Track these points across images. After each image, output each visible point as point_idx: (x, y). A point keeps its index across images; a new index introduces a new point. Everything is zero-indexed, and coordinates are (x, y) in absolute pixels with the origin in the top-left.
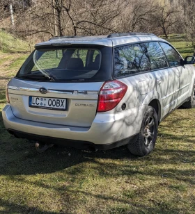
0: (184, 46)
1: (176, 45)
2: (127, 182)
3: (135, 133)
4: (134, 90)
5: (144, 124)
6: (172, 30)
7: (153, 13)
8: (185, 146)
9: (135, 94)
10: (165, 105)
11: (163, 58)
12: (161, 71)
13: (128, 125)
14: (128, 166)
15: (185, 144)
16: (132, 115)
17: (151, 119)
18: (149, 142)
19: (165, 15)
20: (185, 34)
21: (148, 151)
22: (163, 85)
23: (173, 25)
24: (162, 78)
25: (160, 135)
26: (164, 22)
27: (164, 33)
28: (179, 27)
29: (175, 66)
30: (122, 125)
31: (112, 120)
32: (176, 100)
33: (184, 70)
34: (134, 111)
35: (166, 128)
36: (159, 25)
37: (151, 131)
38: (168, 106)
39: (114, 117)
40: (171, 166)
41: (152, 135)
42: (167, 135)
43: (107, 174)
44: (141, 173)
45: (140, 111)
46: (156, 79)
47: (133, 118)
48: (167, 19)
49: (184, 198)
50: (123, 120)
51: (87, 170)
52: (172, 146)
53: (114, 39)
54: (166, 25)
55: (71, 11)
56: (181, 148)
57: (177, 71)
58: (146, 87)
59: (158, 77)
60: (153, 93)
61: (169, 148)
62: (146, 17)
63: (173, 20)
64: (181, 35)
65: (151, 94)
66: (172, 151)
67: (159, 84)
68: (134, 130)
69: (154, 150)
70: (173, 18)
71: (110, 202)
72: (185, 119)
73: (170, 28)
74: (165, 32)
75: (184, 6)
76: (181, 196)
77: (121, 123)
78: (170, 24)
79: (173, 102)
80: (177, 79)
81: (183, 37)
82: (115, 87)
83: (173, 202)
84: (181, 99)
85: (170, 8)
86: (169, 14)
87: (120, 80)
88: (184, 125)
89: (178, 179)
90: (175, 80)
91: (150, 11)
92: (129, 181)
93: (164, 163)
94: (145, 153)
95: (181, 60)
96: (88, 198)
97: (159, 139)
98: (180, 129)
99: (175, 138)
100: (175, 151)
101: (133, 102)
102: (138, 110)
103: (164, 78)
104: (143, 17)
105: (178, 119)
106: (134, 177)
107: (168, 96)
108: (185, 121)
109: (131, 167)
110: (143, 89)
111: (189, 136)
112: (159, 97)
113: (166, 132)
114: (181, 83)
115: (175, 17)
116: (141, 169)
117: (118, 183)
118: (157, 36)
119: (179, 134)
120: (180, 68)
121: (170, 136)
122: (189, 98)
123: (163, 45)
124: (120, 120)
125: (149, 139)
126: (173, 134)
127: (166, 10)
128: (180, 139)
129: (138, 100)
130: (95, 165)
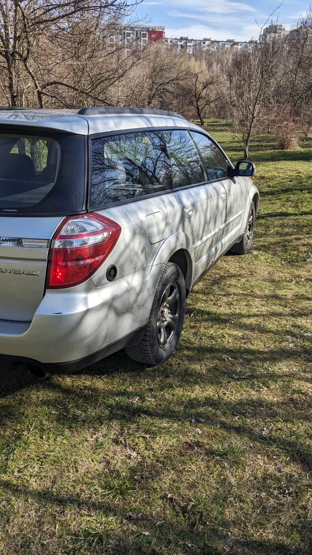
0: (229, 139)
1: (217, 137)
2: (116, 442)
3: (136, 326)
4: (134, 234)
5: (158, 301)
6: (210, 113)
7: (181, 83)
8: (235, 338)
9: (137, 244)
10: (198, 258)
11: (197, 162)
12: (193, 191)
13: (119, 314)
14: (124, 393)
15: (236, 333)
16: (128, 291)
17: (172, 289)
18: (169, 334)
19: (200, 87)
20: (230, 121)
21: (164, 354)
22: (197, 220)
23: (212, 105)
24: (194, 205)
25: (190, 312)
26: (198, 98)
27: (198, 117)
28: (222, 108)
29: (218, 178)
30: (107, 316)
31: (80, 309)
32: (219, 245)
33: (233, 186)
34: (135, 280)
35: (200, 296)
36: (191, 103)
37: (173, 312)
38: (204, 258)
39: (86, 299)
40: (210, 392)
41: (173, 319)
42: (202, 312)
43: (75, 418)
44: (148, 413)
45: (149, 279)
46: (183, 207)
47: (132, 298)
48: (204, 93)
49: (239, 486)
50: (109, 305)
51: (29, 411)
52: (211, 337)
53: (93, 119)
54: (201, 103)
55: (30, 61)
56: (229, 343)
57: (222, 190)
58: (162, 225)
59: (187, 202)
60: (177, 238)
61: (206, 342)
62: (170, 88)
63: (213, 96)
64: (224, 122)
65: (172, 240)
66: (211, 350)
67: (190, 218)
68: (134, 320)
69: (178, 348)
70: (212, 93)
71: (69, 514)
72: (234, 276)
73: (207, 108)
74: (199, 115)
75: (230, 76)
76: (233, 480)
77: (103, 313)
78: (208, 102)
79: (213, 249)
80: (221, 204)
81: (226, 125)
82: (90, 229)
83: (215, 499)
84: (227, 240)
85: (208, 77)
86: (206, 86)
87: (103, 213)
88: (232, 290)
89: (224, 426)
90: (217, 207)
91: (177, 79)
92: (121, 439)
93: (196, 383)
94: (159, 360)
95: (230, 167)
96: (18, 504)
97: (187, 322)
98: (225, 299)
99: (217, 319)
100: (218, 351)
101: (131, 261)
102: (144, 277)
103: (198, 205)
104: (167, 87)
105: (222, 278)
106: (134, 426)
107: (205, 238)
108: (233, 281)
109: (129, 395)
110: (155, 230)
111: (241, 316)
112: (188, 244)
113: (200, 306)
114: (228, 213)
115: (215, 92)
116: (150, 402)
117: (98, 445)
118: (188, 120)
119: (224, 310)
120: (226, 182)
121: (209, 313)
122: (241, 238)
123: (197, 137)
124: (103, 305)
125: (169, 328)
126: (213, 309)
127: (202, 78)
128: (226, 321)
129: (142, 257)
130: (51, 395)
